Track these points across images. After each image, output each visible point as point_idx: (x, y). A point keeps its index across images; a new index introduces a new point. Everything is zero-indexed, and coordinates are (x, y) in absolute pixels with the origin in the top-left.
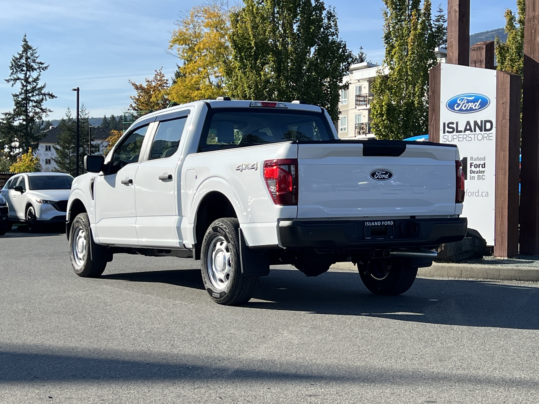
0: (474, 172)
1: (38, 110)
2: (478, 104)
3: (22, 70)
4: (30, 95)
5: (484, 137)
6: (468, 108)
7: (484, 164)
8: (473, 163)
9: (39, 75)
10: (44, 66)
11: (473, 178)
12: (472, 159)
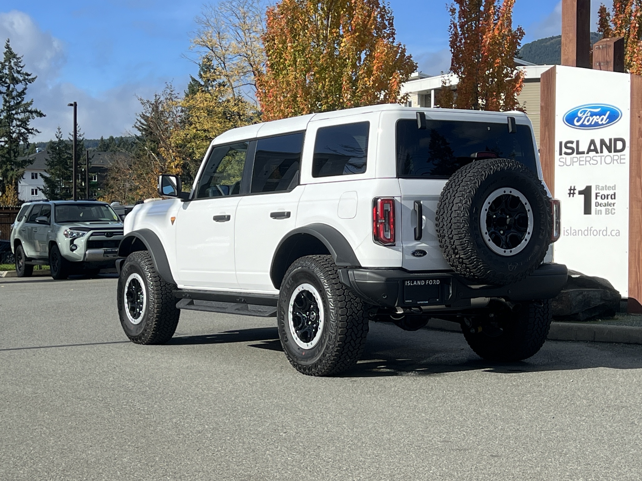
0: (601, 205)
1: (23, 130)
2: (605, 118)
3: (5, 83)
4: (14, 112)
6: (593, 123)
8: (599, 193)
9: (25, 89)
10: (30, 77)
11: (599, 212)
12: (598, 188)
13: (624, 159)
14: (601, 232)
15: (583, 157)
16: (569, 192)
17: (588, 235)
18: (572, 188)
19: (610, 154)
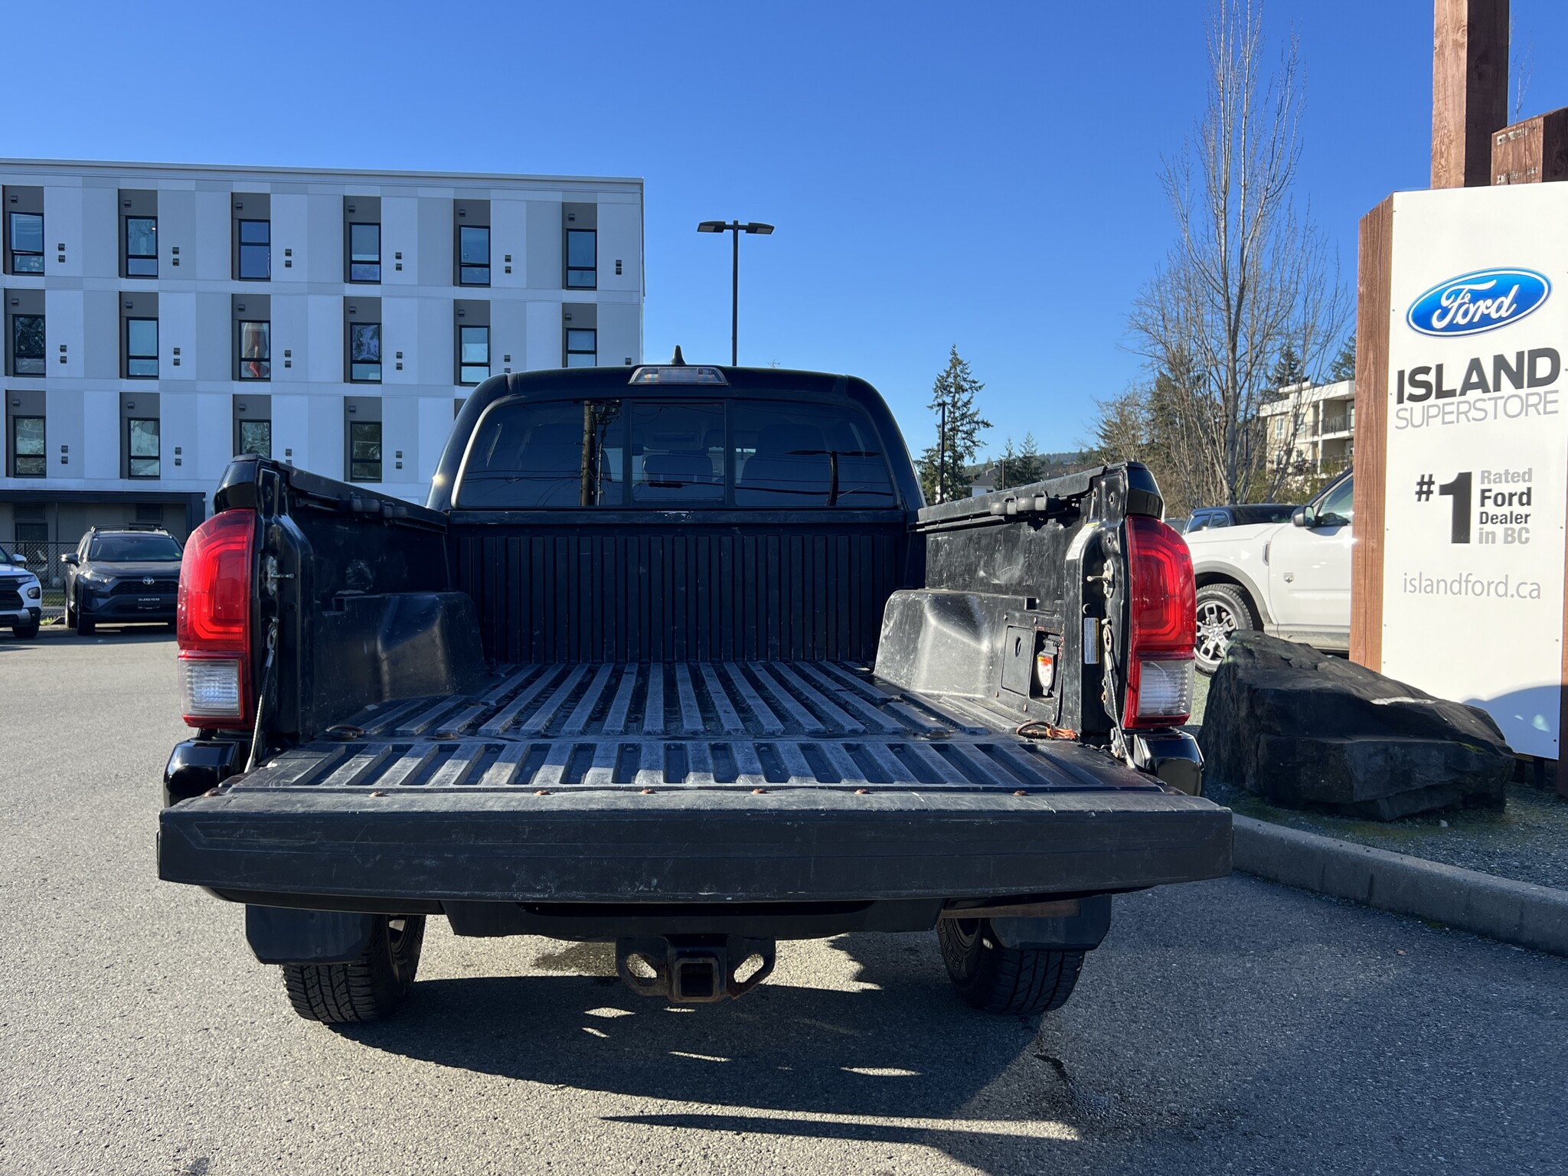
0: (1493, 519)
1: (969, 443)
2: (1506, 301)
3: (950, 392)
4: (959, 424)
5: (1528, 406)
6: (1476, 320)
7: (1529, 492)
8: (1490, 490)
9: (972, 397)
10: (977, 385)
11: (1490, 538)
12: (1488, 477)
13: (1556, 401)
14: (1493, 586)
15: (1453, 403)
16: (1417, 488)
17: (1460, 592)
18: (1426, 479)
19: (1520, 392)
